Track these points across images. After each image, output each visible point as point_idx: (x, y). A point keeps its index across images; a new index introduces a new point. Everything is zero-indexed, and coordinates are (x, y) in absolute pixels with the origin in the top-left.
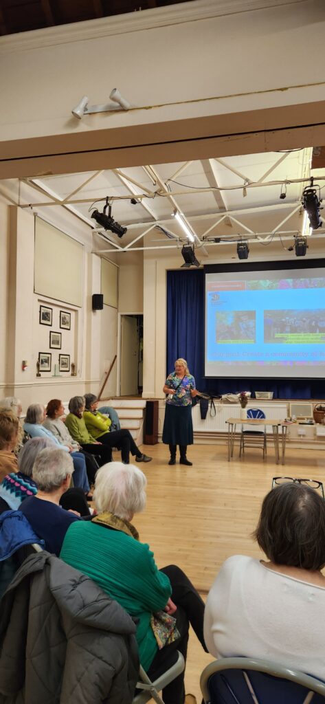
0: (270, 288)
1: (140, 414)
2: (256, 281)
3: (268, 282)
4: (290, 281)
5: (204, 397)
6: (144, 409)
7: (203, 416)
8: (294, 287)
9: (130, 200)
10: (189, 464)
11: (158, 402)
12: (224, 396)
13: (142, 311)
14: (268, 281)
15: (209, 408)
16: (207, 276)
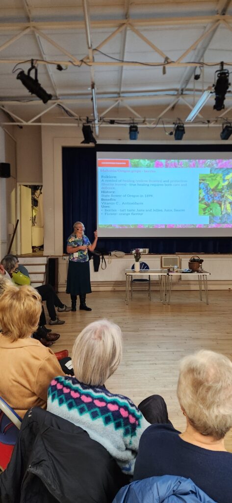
0: (148, 166)
1: (43, 269)
2: (137, 160)
3: (147, 162)
4: (163, 161)
5: (96, 254)
6: (46, 265)
7: (96, 269)
8: (167, 166)
9: (56, 66)
10: (89, 310)
11: (58, 258)
12: (113, 253)
13: (42, 182)
14: (146, 160)
15: (101, 262)
16: (98, 154)
